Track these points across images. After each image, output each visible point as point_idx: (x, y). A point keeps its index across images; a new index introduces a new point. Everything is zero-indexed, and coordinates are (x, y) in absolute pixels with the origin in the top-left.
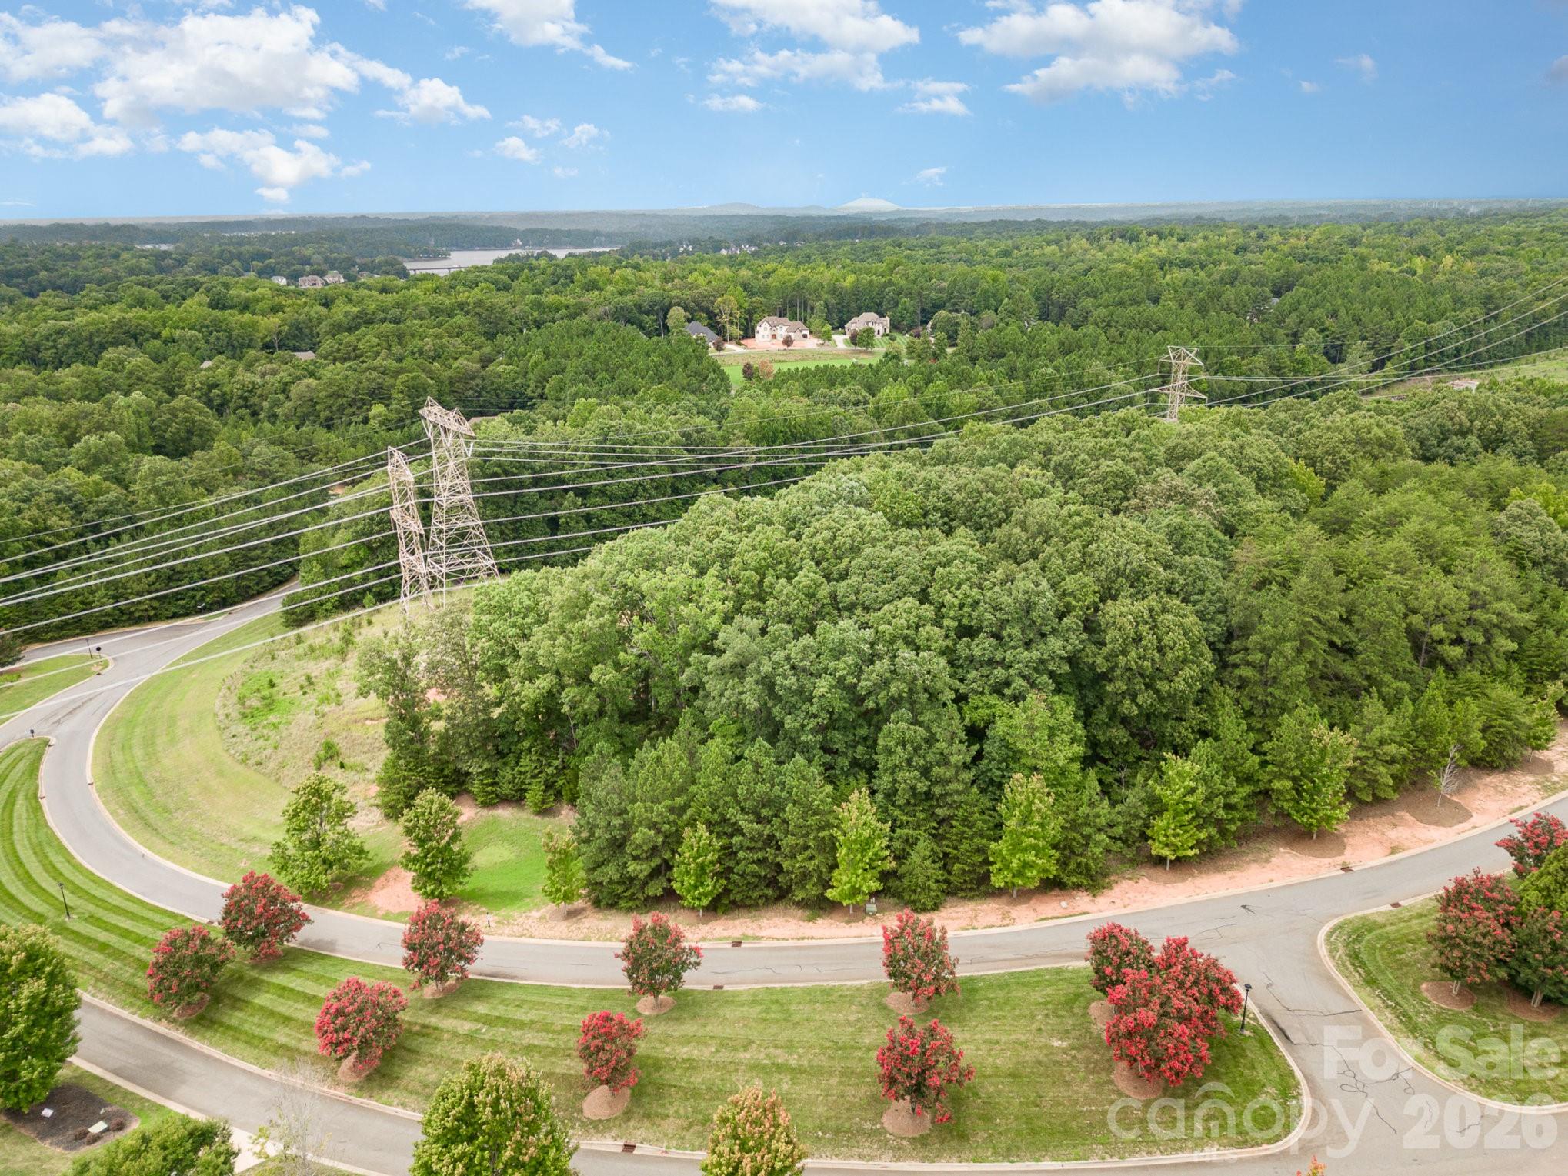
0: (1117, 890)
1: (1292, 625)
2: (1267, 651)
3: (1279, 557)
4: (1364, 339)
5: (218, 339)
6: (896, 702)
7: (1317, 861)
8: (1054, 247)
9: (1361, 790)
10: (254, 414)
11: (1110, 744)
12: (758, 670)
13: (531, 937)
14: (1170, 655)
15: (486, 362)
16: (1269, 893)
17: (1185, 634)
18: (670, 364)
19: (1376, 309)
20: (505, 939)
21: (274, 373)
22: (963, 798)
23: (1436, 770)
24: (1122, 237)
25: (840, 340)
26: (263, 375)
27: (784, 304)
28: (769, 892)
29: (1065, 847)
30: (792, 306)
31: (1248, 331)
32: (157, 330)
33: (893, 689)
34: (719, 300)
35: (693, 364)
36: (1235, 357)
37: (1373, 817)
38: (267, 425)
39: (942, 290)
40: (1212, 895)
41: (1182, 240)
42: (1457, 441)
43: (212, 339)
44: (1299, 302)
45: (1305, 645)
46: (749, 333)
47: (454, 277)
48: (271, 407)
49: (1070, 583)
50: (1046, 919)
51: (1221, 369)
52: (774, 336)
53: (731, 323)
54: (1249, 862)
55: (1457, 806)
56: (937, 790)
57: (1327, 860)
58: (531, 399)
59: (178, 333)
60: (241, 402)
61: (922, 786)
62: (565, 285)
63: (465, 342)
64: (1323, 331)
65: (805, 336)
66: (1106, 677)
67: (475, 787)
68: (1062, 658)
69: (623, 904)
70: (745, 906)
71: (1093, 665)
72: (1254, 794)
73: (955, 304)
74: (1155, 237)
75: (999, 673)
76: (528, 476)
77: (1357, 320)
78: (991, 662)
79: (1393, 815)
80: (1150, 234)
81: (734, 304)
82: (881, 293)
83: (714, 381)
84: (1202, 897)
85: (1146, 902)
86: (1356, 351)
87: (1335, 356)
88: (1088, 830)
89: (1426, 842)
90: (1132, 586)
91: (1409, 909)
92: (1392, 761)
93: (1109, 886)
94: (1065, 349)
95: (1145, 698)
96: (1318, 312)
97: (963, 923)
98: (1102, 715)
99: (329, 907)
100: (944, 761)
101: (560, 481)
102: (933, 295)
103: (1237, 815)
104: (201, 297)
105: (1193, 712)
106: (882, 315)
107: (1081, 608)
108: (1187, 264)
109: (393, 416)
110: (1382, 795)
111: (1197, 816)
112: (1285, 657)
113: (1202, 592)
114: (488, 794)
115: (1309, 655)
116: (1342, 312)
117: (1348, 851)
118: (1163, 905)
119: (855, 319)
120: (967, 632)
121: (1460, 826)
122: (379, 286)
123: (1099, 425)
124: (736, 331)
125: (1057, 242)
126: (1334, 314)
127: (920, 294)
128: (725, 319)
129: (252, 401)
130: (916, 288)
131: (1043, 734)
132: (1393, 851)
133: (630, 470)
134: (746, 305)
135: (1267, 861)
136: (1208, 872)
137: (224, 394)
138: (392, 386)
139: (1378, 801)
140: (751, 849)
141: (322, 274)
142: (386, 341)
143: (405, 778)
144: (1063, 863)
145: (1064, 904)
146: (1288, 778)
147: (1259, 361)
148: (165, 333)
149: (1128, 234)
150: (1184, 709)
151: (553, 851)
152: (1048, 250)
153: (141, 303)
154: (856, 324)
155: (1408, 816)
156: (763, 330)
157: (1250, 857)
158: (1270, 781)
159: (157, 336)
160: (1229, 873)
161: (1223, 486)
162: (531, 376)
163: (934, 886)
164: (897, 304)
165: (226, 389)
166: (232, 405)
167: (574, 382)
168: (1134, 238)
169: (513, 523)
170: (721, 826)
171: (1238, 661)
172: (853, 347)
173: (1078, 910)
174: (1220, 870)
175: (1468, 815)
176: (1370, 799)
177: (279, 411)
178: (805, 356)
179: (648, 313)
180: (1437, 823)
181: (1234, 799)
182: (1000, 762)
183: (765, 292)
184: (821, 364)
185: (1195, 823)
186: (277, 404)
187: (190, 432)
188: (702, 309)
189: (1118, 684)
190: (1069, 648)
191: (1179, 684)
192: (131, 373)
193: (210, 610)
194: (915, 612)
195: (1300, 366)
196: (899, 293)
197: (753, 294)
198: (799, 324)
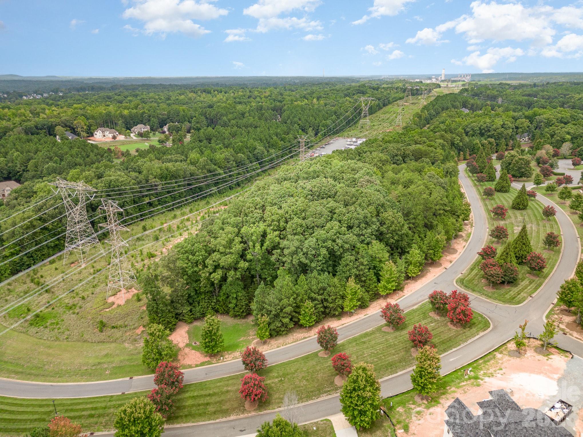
0: (406, 288)
7: (439, 269)
25: (133, 135)
27: (103, 123)
34: (75, 122)
46: (91, 135)
52: (104, 136)
53: (83, 131)
54: (426, 273)
64: (298, 125)
80: (214, 91)
81: (83, 124)
84: (425, 284)
86: (310, 131)
89: (455, 258)
91: (465, 273)
106: (145, 125)
117: (443, 265)
119: (135, 127)
127: (158, 116)
128: (79, 129)
132: (451, 262)
134: (87, 123)
150: (403, 238)
154: (137, 129)
156: (98, 133)
160: (425, 277)
164: (149, 121)
172: (140, 138)
173: (401, 296)
175: (457, 250)
196: (149, 117)
198: (114, 130)
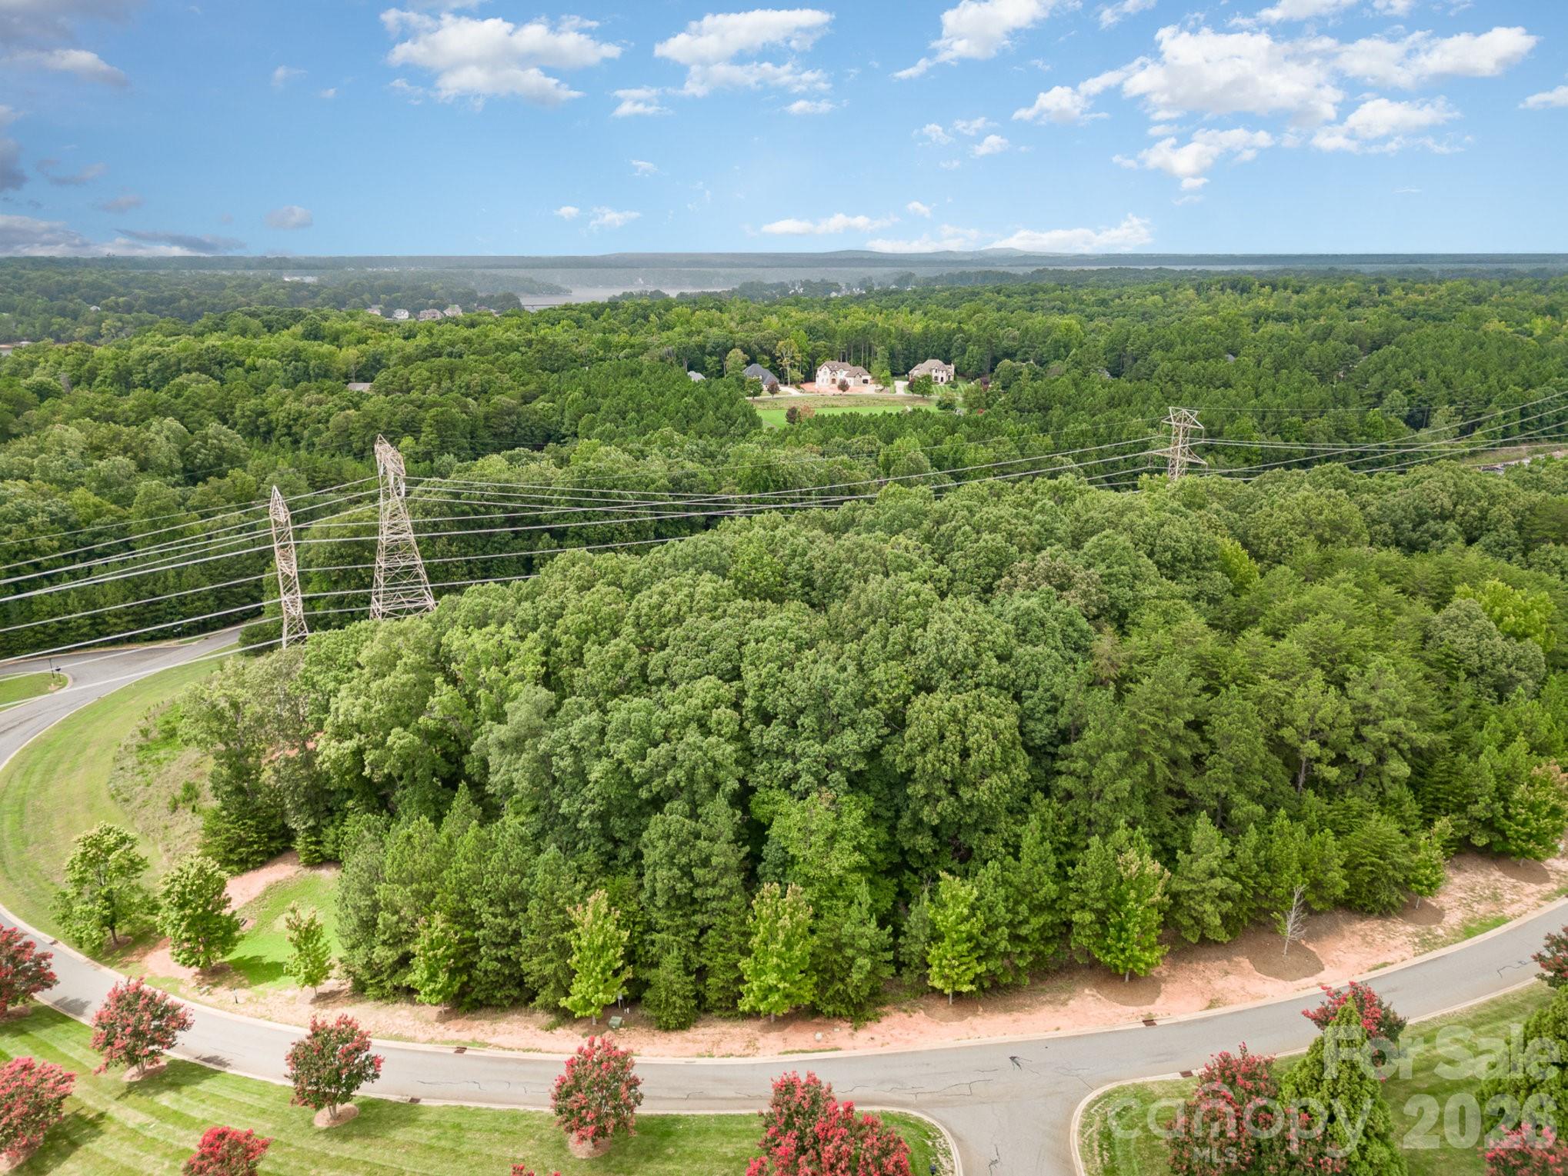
0: (885, 1022)
1: (1120, 733)
2: (1091, 760)
3: (1142, 653)
4: (1452, 402)
5: (296, 368)
6: (674, 792)
7: (1120, 1009)
8: (1157, 298)
9: (1186, 929)
10: (296, 442)
11: (913, 851)
12: (535, 747)
13: (270, 1020)
14: (972, 760)
15: (527, 399)
16: (1047, 1044)
17: (995, 737)
18: (702, 407)
19: (1469, 372)
20: (244, 1019)
21: (320, 403)
22: (724, 904)
23: (1282, 913)
24: (1233, 287)
25: (900, 385)
26: (310, 405)
27: (848, 349)
28: (515, 993)
29: (825, 971)
30: (857, 350)
31: (1318, 392)
32: (241, 358)
33: (669, 778)
34: (781, 343)
35: (725, 407)
36: (1295, 419)
37: (1206, 960)
38: (303, 453)
39: (1014, 339)
40: (985, 1040)
41: (1298, 293)
42: (1433, 525)
43: (290, 368)
44: (1386, 362)
45: (1137, 755)
46: (810, 377)
47: (541, 313)
48: (310, 437)
49: (878, 674)
50: (792, 1052)
51: (1279, 431)
52: (834, 381)
53: (792, 366)
54: (1043, 1003)
55: (1310, 955)
56: (697, 894)
57: (1132, 1009)
58: (564, 437)
59: (260, 362)
60: (285, 430)
61: (681, 888)
62: (642, 325)
63: (513, 379)
64: (1409, 392)
65: (865, 381)
66: (907, 777)
67: (299, 845)
68: (858, 753)
69: (370, 991)
70: (489, 1005)
71: (893, 764)
72: (1052, 926)
73: (1026, 353)
74: (1267, 289)
75: (787, 766)
76: (499, 515)
77: (1447, 383)
78: (780, 753)
79: (1229, 960)
80: (1262, 286)
81: (796, 347)
82: (949, 339)
83: (743, 425)
84: (973, 1042)
85: (908, 1042)
86: (1442, 415)
87: (1418, 421)
88: (850, 952)
89: (1254, 997)
90: (954, 678)
92: (1223, 896)
93: (877, 1018)
94: (1112, 403)
95: (946, 805)
96: (1405, 372)
97: (702, 1048)
98: (905, 821)
99: (106, 964)
100: (705, 862)
101: (537, 521)
102: (1005, 343)
103: (1027, 948)
104: (298, 329)
105: (1004, 823)
106: (947, 362)
107: (889, 701)
108: (1286, 318)
109: (420, 448)
110: (1211, 936)
111: (978, 946)
112: (1111, 769)
113: (1035, 687)
114: (311, 852)
115: (1142, 768)
116: (1432, 374)
117: (1159, 1001)
118: (925, 1047)
119: (919, 366)
120: (766, 718)
121: (1304, 981)
122: (468, 320)
123: (1028, 492)
124: (797, 375)
125: (1162, 292)
126: (1423, 376)
127: (989, 342)
128: (786, 361)
129: (294, 429)
130: (986, 335)
131: (819, 840)
132: (1212, 1004)
133: (607, 514)
134: (809, 349)
135: (1064, 1003)
136: (992, 1012)
137: (270, 422)
138: (423, 420)
139: (1204, 941)
140: (496, 945)
141: (441, 307)
142: (437, 375)
143: (228, 830)
144: (821, 987)
145: (819, 1035)
146: (1092, 910)
147: (1323, 423)
148: (249, 361)
149: (1240, 286)
150: (994, 819)
151: (297, 928)
152: (1151, 299)
153: (243, 332)
154: (918, 372)
155: (1245, 962)
156: (823, 374)
157: (1048, 997)
158: (1072, 912)
159: (240, 364)
160: (1016, 1015)
161: (1116, 568)
162: (567, 413)
163: (679, 1002)
164: (964, 352)
165: (273, 417)
166: (277, 433)
167: (604, 421)
168: (1245, 289)
169: (485, 562)
170: (463, 917)
171: (1063, 769)
172: (911, 394)
173: (832, 1044)
174: (1008, 1010)
175: (1321, 968)
176: (1194, 941)
177: (316, 440)
178: (860, 401)
179: (710, 354)
180: (1278, 975)
181: (1024, 931)
182: (777, 866)
183: (829, 335)
184: (847, 411)
185: (975, 955)
186: (317, 433)
187: (219, 458)
188: (765, 352)
189: (919, 787)
190: (864, 743)
191: (983, 794)
192: (188, 399)
193: (189, 635)
194: (713, 692)
195: (1369, 431)
196: (967, 341)
197: (819, 338)
198: (860, 369)
